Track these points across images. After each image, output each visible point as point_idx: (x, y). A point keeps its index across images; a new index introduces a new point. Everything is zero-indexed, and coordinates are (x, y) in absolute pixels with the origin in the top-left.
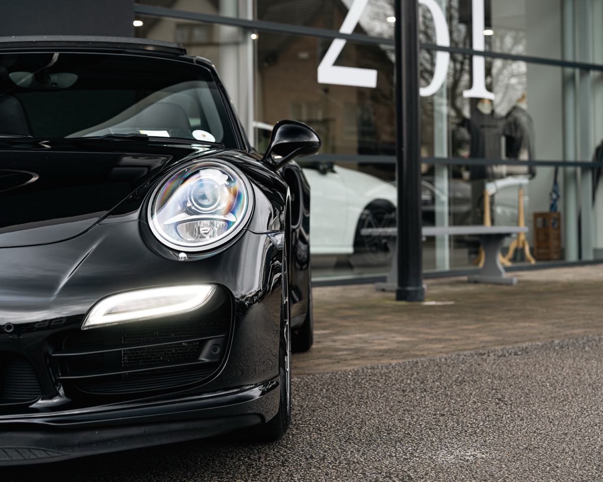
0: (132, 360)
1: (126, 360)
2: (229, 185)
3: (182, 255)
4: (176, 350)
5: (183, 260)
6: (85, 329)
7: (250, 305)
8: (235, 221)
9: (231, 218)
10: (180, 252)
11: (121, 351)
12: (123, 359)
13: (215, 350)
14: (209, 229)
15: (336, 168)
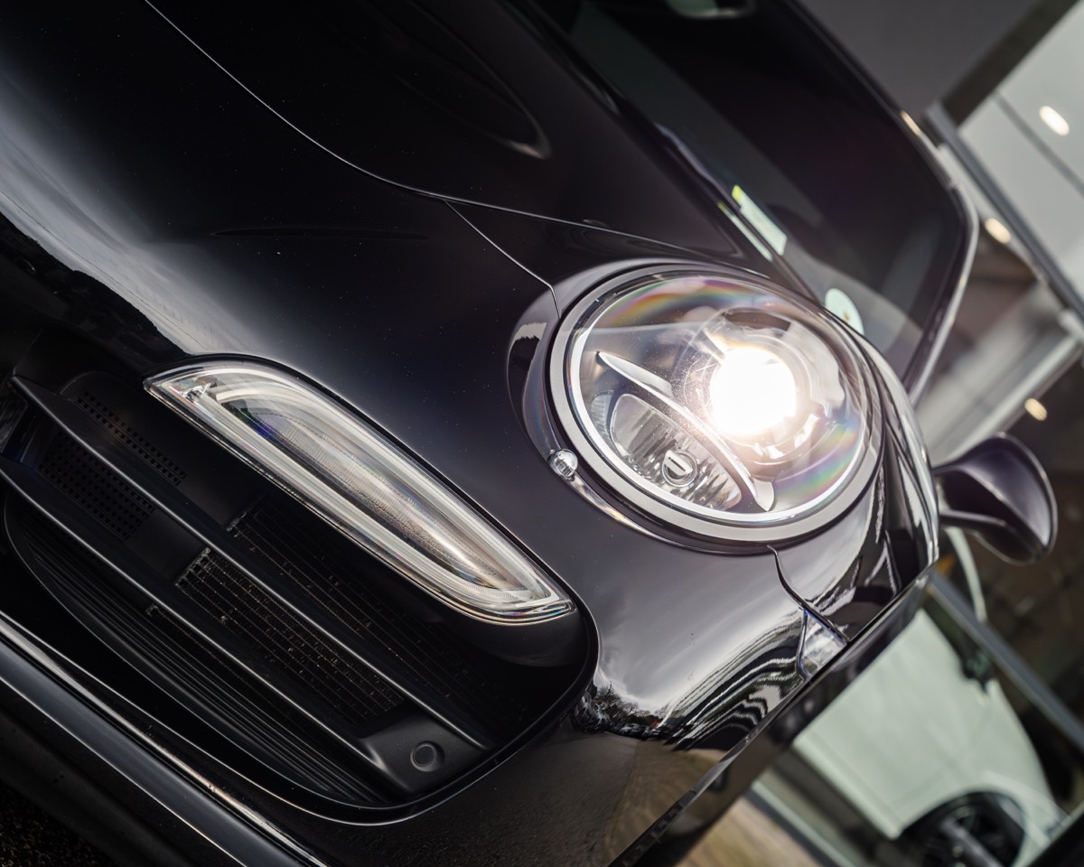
0: (218, 587)
1: (204, 573)
2: (827, 419)
3: (569, 459)
4: (341, 665)
5: (559, 471)
6: (152, 392)
7: (605, 728)
8: (767, 509)
9: (763, 495)
10: (571, 447)
11: (207, 545)
12: (198, 562)
13: (423, 757)
14: (689, 470)
15: (994, 687)
